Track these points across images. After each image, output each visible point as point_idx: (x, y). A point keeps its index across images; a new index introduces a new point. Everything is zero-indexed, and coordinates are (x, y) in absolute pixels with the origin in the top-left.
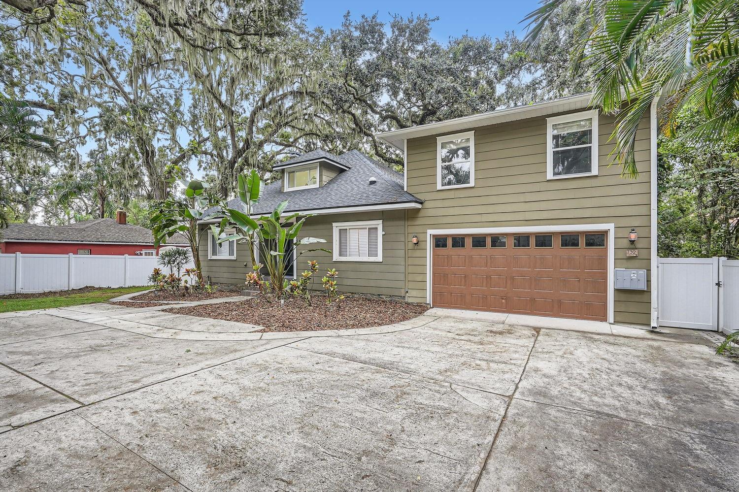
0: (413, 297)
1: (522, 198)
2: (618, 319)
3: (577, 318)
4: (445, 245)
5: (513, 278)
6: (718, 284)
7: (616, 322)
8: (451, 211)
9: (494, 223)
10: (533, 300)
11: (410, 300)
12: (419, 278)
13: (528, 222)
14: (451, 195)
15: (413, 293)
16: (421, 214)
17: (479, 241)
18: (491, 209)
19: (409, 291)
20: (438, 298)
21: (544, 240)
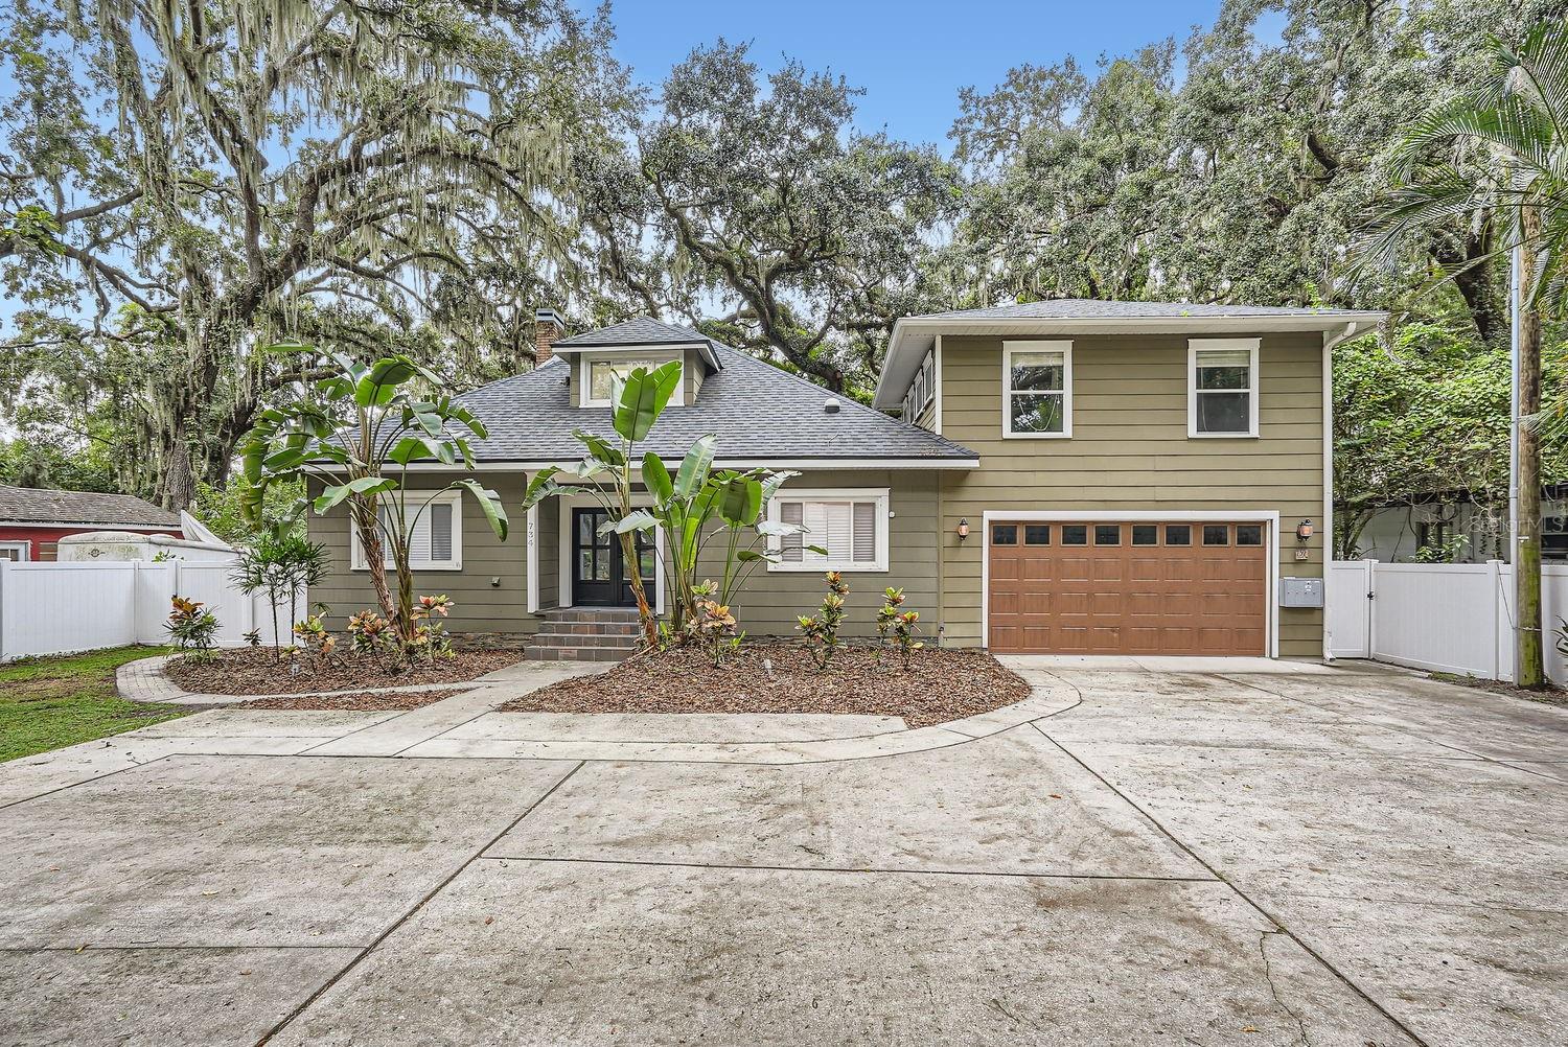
0: (954, 636)
1: (1149, 464)
2: (1284, 652)
3: (1226, 655)
4: (1012, 540)
5: (1130, 596)
6: (1370, 596)
7: (1282, 656)
8: (1030, 479)
9: (1107, 504)
10: (1162, 631)
11: (948, 644)
12: (966, 601)
13: (1160, 504)
14: (1031, 449)
15: (952, 630)
16: (972, 480)
17: (1074, 533)
18: (1099, 479)
19: (946, 626)
20: (1000, 636)
21: (1178, 533)
